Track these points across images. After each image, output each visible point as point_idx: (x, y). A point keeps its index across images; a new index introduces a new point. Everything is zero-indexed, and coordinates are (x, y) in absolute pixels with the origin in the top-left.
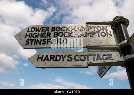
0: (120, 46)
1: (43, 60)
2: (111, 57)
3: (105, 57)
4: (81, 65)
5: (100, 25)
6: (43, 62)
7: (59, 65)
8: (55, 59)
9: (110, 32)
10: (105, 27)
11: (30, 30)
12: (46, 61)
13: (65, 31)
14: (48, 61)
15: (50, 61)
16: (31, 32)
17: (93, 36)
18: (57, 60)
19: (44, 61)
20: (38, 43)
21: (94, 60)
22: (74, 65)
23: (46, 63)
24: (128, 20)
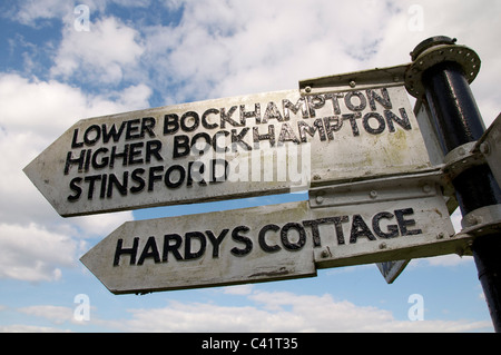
0: (446, 170)
1: (138, 258)
2: (412, 222)
3: (384, 225)
4: (289, 268)
5: (357, 87)
6: (136, 267)
7: (198, 275)
8: (182, 252)
9: (403, 111)
10: (378, 92)
11: (80, 139)
12: (149, 262)
13: (215, 126)
14: (157, 261)
15: (165, 260)
16: (85, 148)
17: (331, 138)
18: (189, 256)
19: (141, 263)
20: (115, 191)
21: (341, 242)
22: (261, 271)
23: (148, 272)
24: (472, 52)
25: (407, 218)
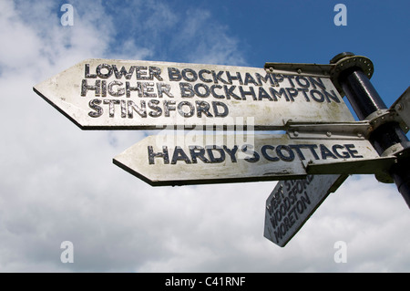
0: (371, 123)
2: (356, 152)
3: (340, 151)
4: (289, 171)
5: (302, 74)
8: (207, 156)
9: (332, 91)
10: (315, 79)
12: (181, 163)
13: (210, 81)
14: (188, 162)
17: (293, 100)
18: (214, 160)
20: (136, 113)
21: (317, 158)
24: (372, 69)
25: (351, 149)
